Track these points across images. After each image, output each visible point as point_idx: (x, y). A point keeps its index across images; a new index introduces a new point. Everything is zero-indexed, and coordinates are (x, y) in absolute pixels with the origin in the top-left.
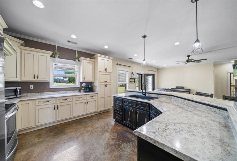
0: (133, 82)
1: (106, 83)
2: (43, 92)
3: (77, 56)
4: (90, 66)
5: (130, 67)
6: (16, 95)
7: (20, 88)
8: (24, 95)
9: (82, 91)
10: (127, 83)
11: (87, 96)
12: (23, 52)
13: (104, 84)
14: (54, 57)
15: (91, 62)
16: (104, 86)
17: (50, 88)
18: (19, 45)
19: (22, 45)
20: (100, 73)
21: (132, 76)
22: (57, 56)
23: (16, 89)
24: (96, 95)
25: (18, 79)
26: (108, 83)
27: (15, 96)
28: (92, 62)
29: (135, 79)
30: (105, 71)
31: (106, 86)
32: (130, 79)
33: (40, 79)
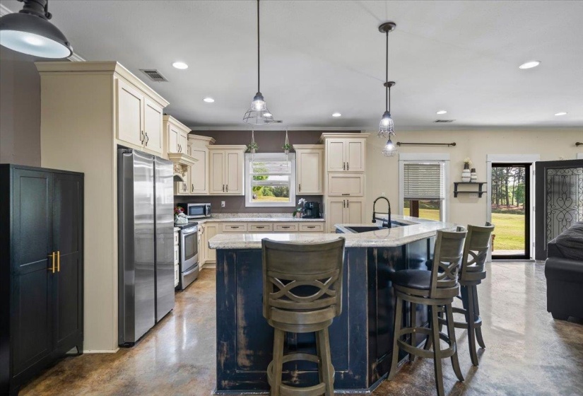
0: (476, 196)
1: (346, 199)
2: (237, 212)
3: (287, 142)
4: (314, 161)
5: (454, 144)
6: (205, 213)
7: (209, 204)
8: (214, 215)
9: (298, 214)
10: (443, 199)
11: (301, 224)
12: (212, 152)
13: (342, 199)
14: (250, 152)
15: (314, 151)
16: (341, 205)
17: (246, 206)
18: (208, 143)
19: (211, 143)
20: (331, 175)
21: (464, 175)
22: (254, 150)
23: (205, 206)
24: (322, 224)
25: (207, 193)
26: (351, 199)
27: (204, 216)
28: (317, 151)
29: (481, 185)
30: (342, 170)
31: (346, 205)
32: (456, 184)
33: (231, 192)
